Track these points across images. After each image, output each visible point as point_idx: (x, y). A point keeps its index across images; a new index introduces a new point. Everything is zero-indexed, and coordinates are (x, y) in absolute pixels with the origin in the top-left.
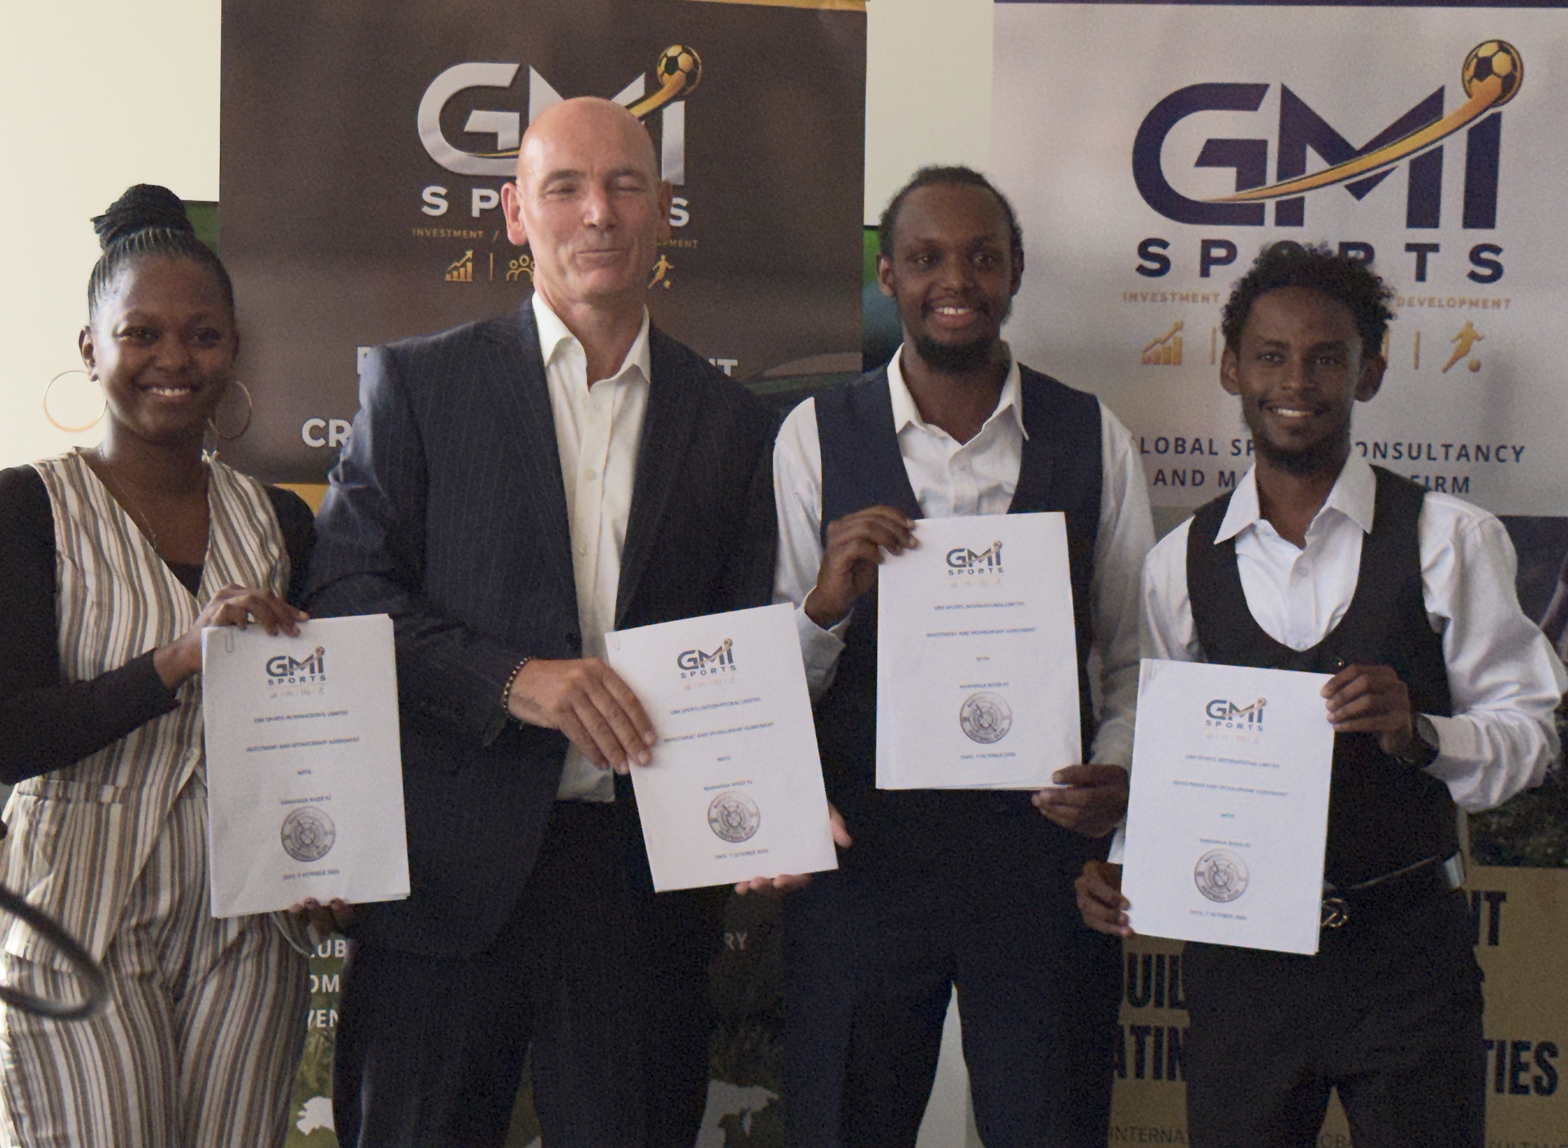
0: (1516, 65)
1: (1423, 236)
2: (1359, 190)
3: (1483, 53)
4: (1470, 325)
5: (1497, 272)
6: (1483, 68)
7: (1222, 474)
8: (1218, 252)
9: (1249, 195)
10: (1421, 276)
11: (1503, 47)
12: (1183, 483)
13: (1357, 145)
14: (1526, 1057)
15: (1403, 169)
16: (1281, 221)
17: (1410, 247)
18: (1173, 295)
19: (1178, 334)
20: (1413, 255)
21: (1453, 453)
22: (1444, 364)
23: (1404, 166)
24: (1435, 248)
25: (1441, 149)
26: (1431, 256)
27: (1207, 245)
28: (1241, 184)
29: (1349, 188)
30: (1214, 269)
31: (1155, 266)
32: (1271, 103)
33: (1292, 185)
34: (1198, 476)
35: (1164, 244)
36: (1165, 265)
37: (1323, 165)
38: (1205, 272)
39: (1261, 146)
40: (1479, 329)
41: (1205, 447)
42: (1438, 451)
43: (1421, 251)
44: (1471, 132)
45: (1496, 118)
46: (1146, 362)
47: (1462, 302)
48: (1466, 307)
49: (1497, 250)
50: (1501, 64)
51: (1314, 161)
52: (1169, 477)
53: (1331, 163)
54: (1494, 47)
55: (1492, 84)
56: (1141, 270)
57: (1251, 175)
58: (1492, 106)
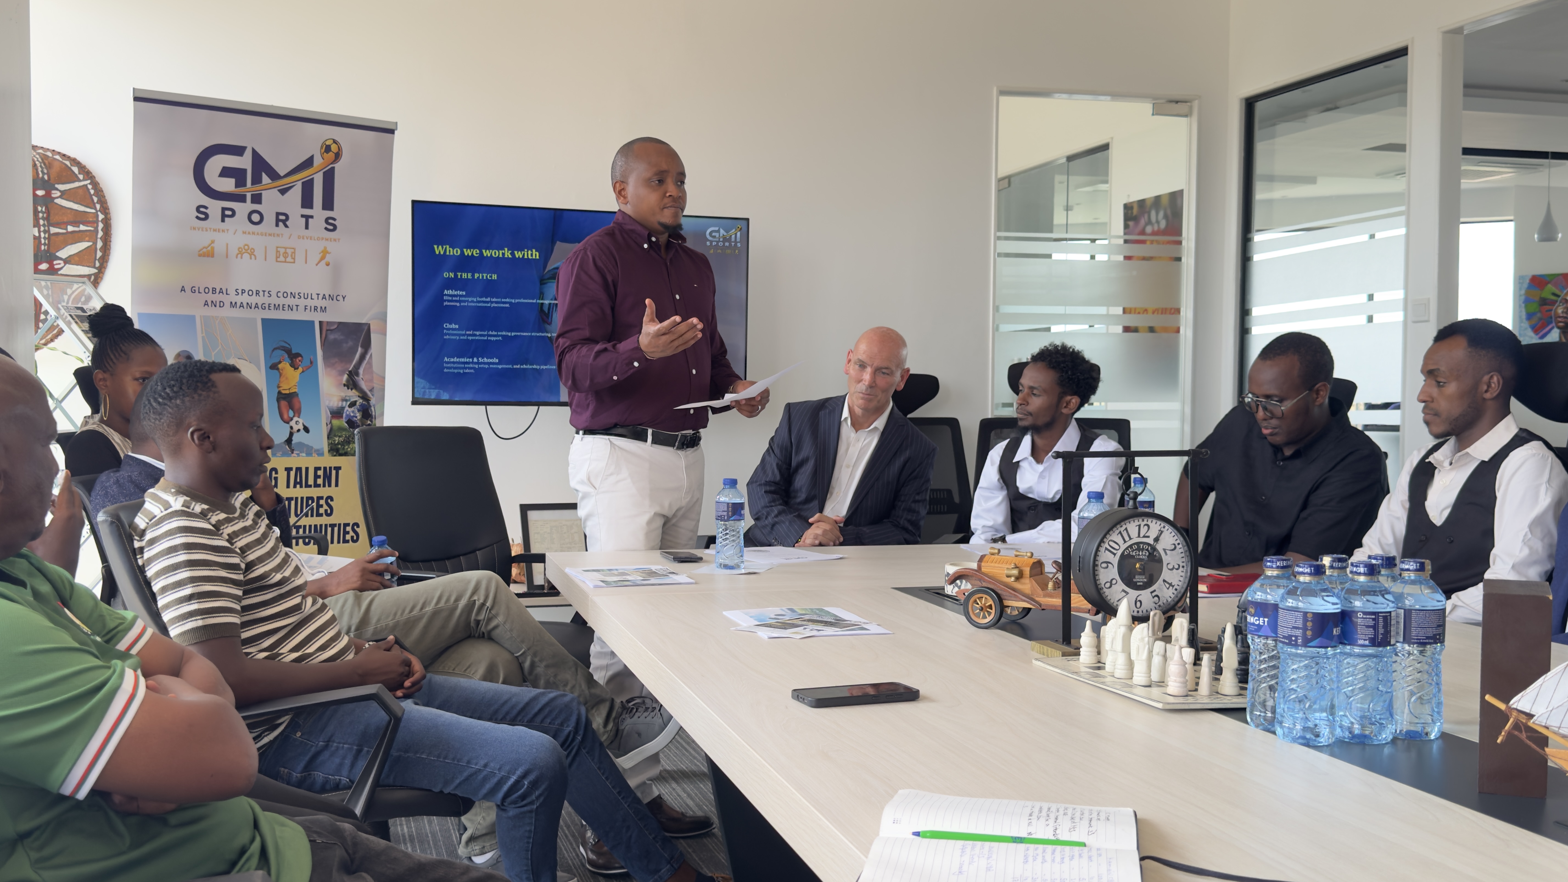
0: (340, 148)
1: (307, 212)
2: (283, 192)
3: (328, 143)
4: (325, 248)
5: (335, 228)
6: (328, 149)
7: (231, 303)
8: (228, 213)
9: (240, 190)
10: (307, 227)
11: (335, 142)
12: (215, 306)
13: (282, 174)
14: (349, 529)
15: (299, 185)
16: (253, 202)
17: (302, 216)
18: (210, 229)
19: (212, 245)
20: (304, 219)
21: (321, 297)
22: (316, 262)
23: (300, 183)
24: (312, 217)
25: (313, 178)
26: (310, 220)
27: (224, 209)
28: (237, 185)
29: (279, 190)
30: (226, 219)
31: (203, 216)
32: (248, 154)
33: (257, 187)
34: (222, 304)
35: (206, 208)
36: (207, 217)
37: (270, 181)
38: (223, 221)
39: (244, 171)
40: (329, 249)
41: (224, 292)
42: (314, 296)
43: (307, 218)
44: (324, 173)
45: (333, 168)
46: (200, 255)
47: (322, 239)
48: (324, 241)
49: (334, 219)
50: (334, 148)
51: (265, 179)
52: (210, 304)
53: (272, 180)
54: (331, 141)
55: (331, 155)
56: (197, 217)
57: (241, 183)
58: (331, 164)
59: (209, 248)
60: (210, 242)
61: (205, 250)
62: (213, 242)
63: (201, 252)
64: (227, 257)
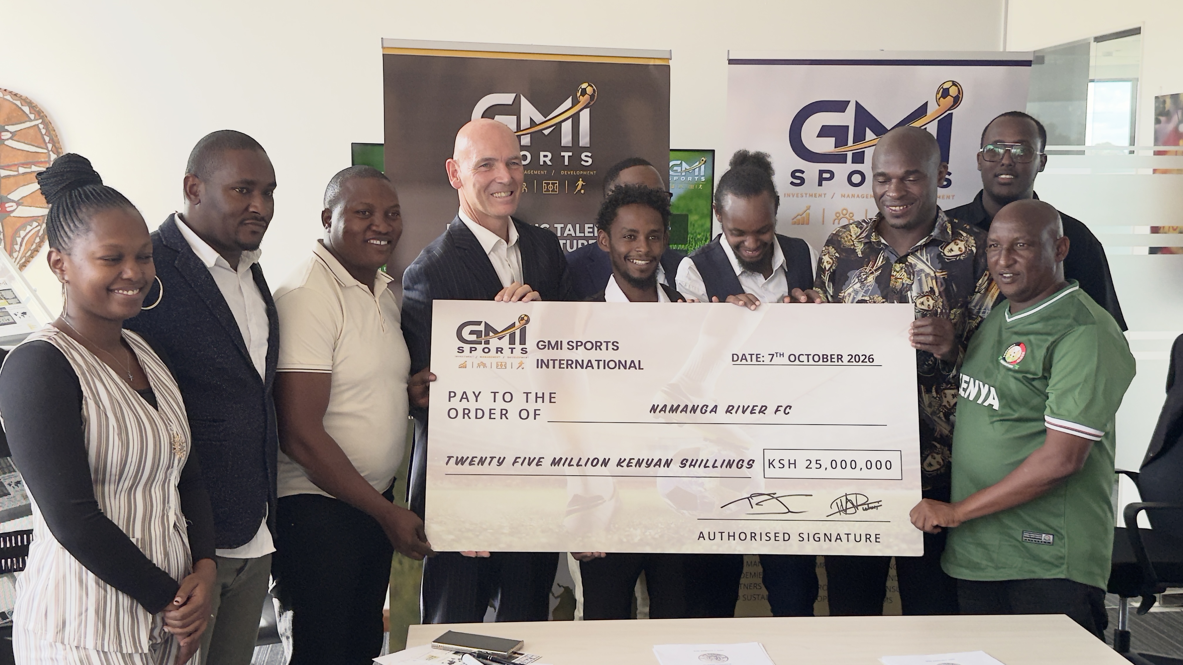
0: (960, 91)
3: (946, 86)
5: (949, 183)
6: (945, 93)
8: (826, 175)
9: (840, 150)
11: (954, 84)
13: (889, 129)
16: (853, 162)
18: (806, 194)
19: (808, 212)
27: (821, 172)
28: (837, 145)
30: (824, 182)
31: (798, 181)
32: (851, 109)
33: (860, 146)
35: (802, 172)
36: (803, 181)
37: (874, 136)
39: (846, 128)
44: (939, 121)
45: (951, 115)
46: (794, 223)
49: (949, 174)
50: (953, 91)
51: (870, 135)
53: (877, 136)
54: (951, 84)
55: (949, 100)
56: (792, 183)
57: (841, 142)
58: (948, 110)
59: (804, 215)
60: (805, 209)
61: (799, 217)
62: (809, 208)
63: (795, 220)
64: (823, 224)
